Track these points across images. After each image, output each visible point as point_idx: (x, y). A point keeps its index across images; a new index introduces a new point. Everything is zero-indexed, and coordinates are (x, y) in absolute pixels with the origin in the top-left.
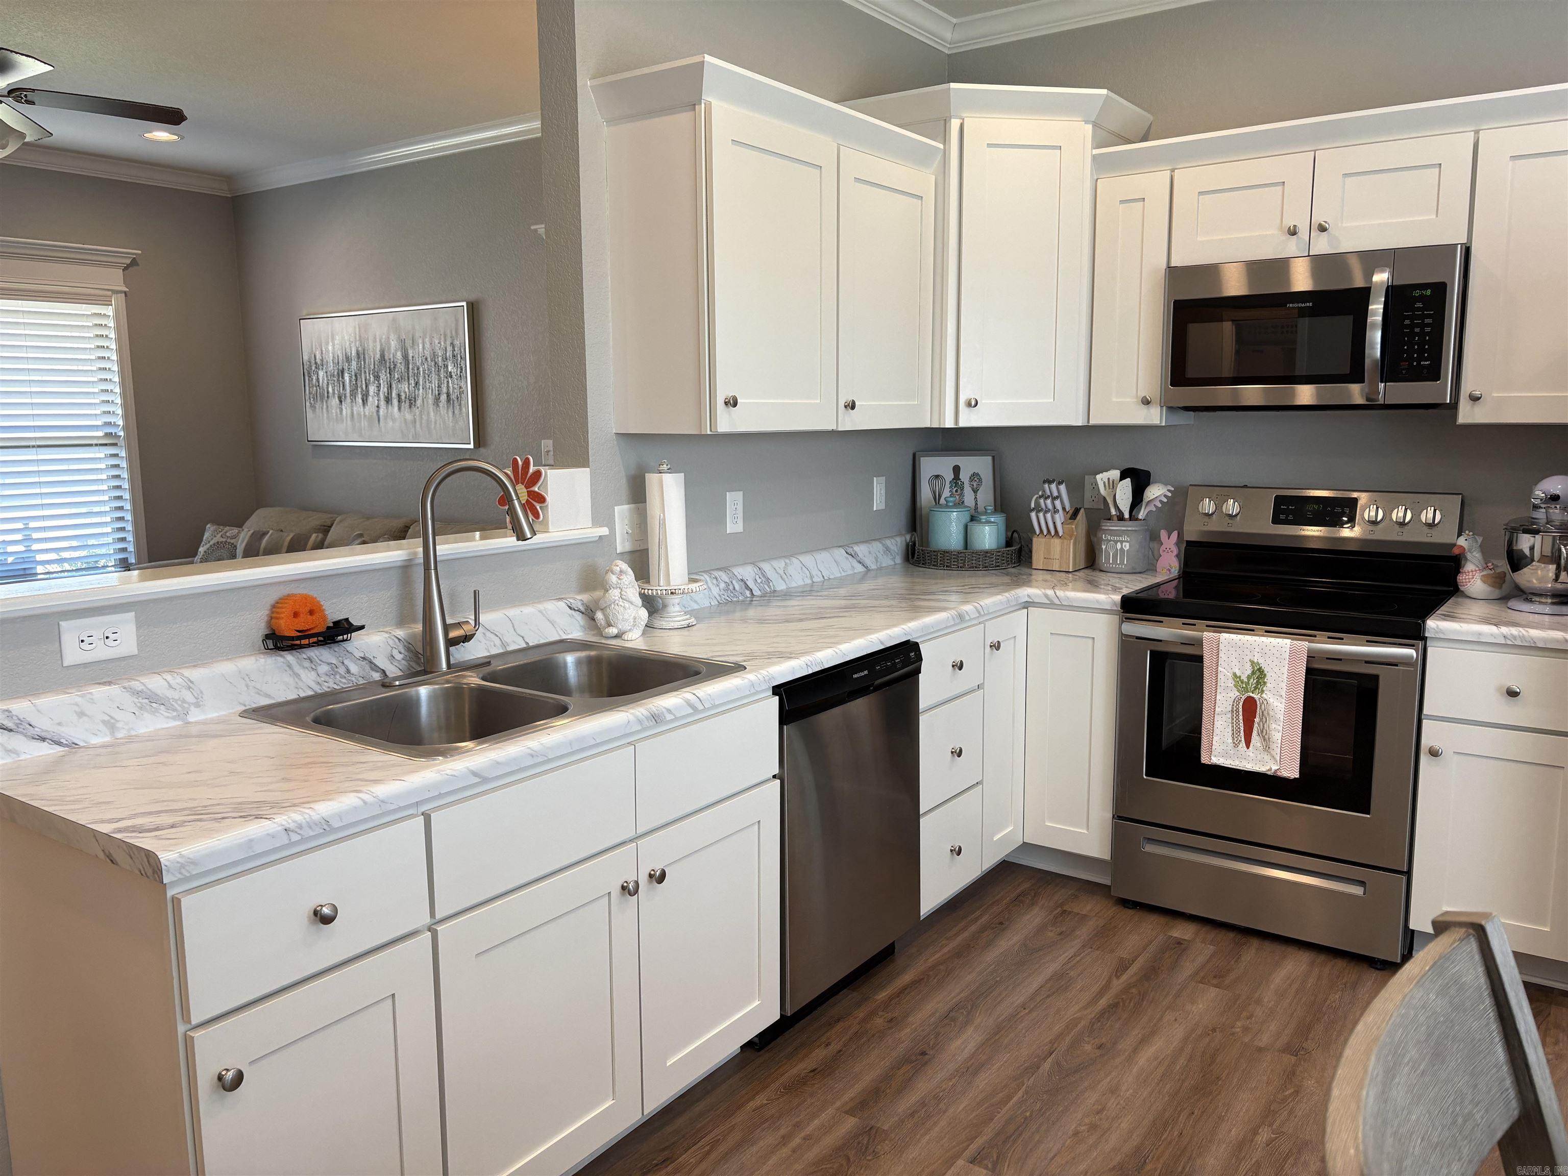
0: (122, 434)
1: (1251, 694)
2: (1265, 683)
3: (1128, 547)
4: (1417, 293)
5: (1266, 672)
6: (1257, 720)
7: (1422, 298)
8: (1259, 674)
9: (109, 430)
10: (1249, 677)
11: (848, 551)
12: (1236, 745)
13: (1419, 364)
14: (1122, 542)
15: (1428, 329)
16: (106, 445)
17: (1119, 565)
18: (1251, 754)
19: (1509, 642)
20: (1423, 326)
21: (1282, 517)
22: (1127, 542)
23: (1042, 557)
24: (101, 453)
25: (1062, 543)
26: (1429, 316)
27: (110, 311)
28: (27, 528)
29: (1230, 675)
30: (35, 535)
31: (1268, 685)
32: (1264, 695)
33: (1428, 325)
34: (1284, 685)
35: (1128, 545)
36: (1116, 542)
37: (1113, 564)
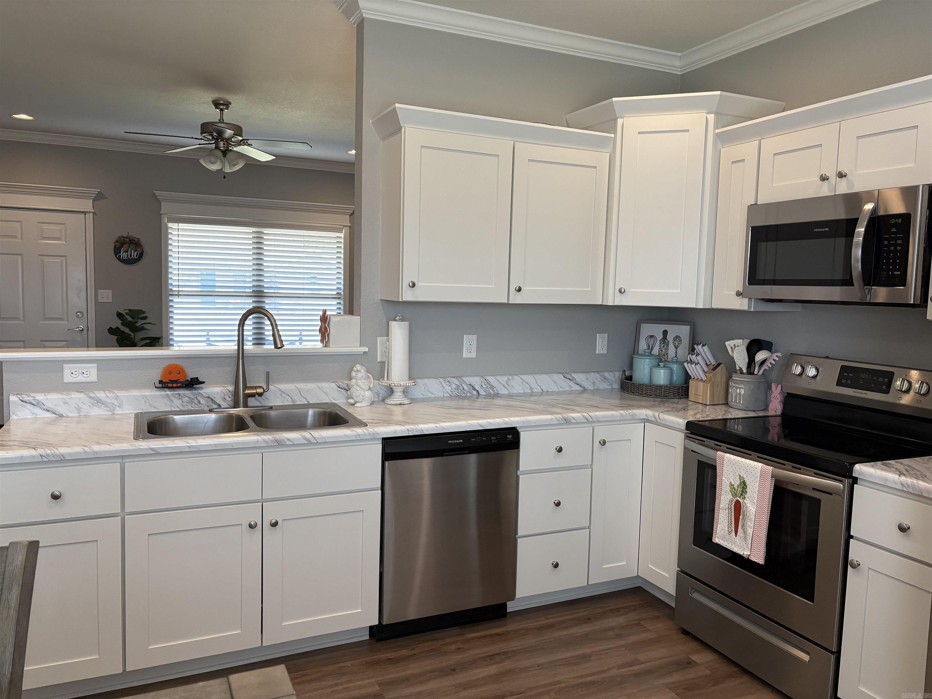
0: (342, 293)
1: (739, 499)
2: (746, 492)
3: (743, 392)
4: (893, 221)
5: (747, 485)
6: (741, 517)
7: (896, 225)
8: (744, 485)
9: (338, 291)
10: (738, 486)
11: (566, 376)
12: (730, 533)
13: (893, 273)
14: (740, 388)
15: (899, 248)
16: (336, 298)
18: (738, 541)
20: (896, 245)
21: (844, 381)
22: (743, 388)
23: (693, 394)
24: (334, 302)
25: (704, 385)
26: (899, 238)
27: (342, 235)
28: (301, 335)
29: (728, 483)
30: (304, 338)
31: (748, 494)
32: (745, 501)
33: (899, 245)
34: (756, 495)
35: (743, 390)
36: (737, 388)
37: (738, 403)
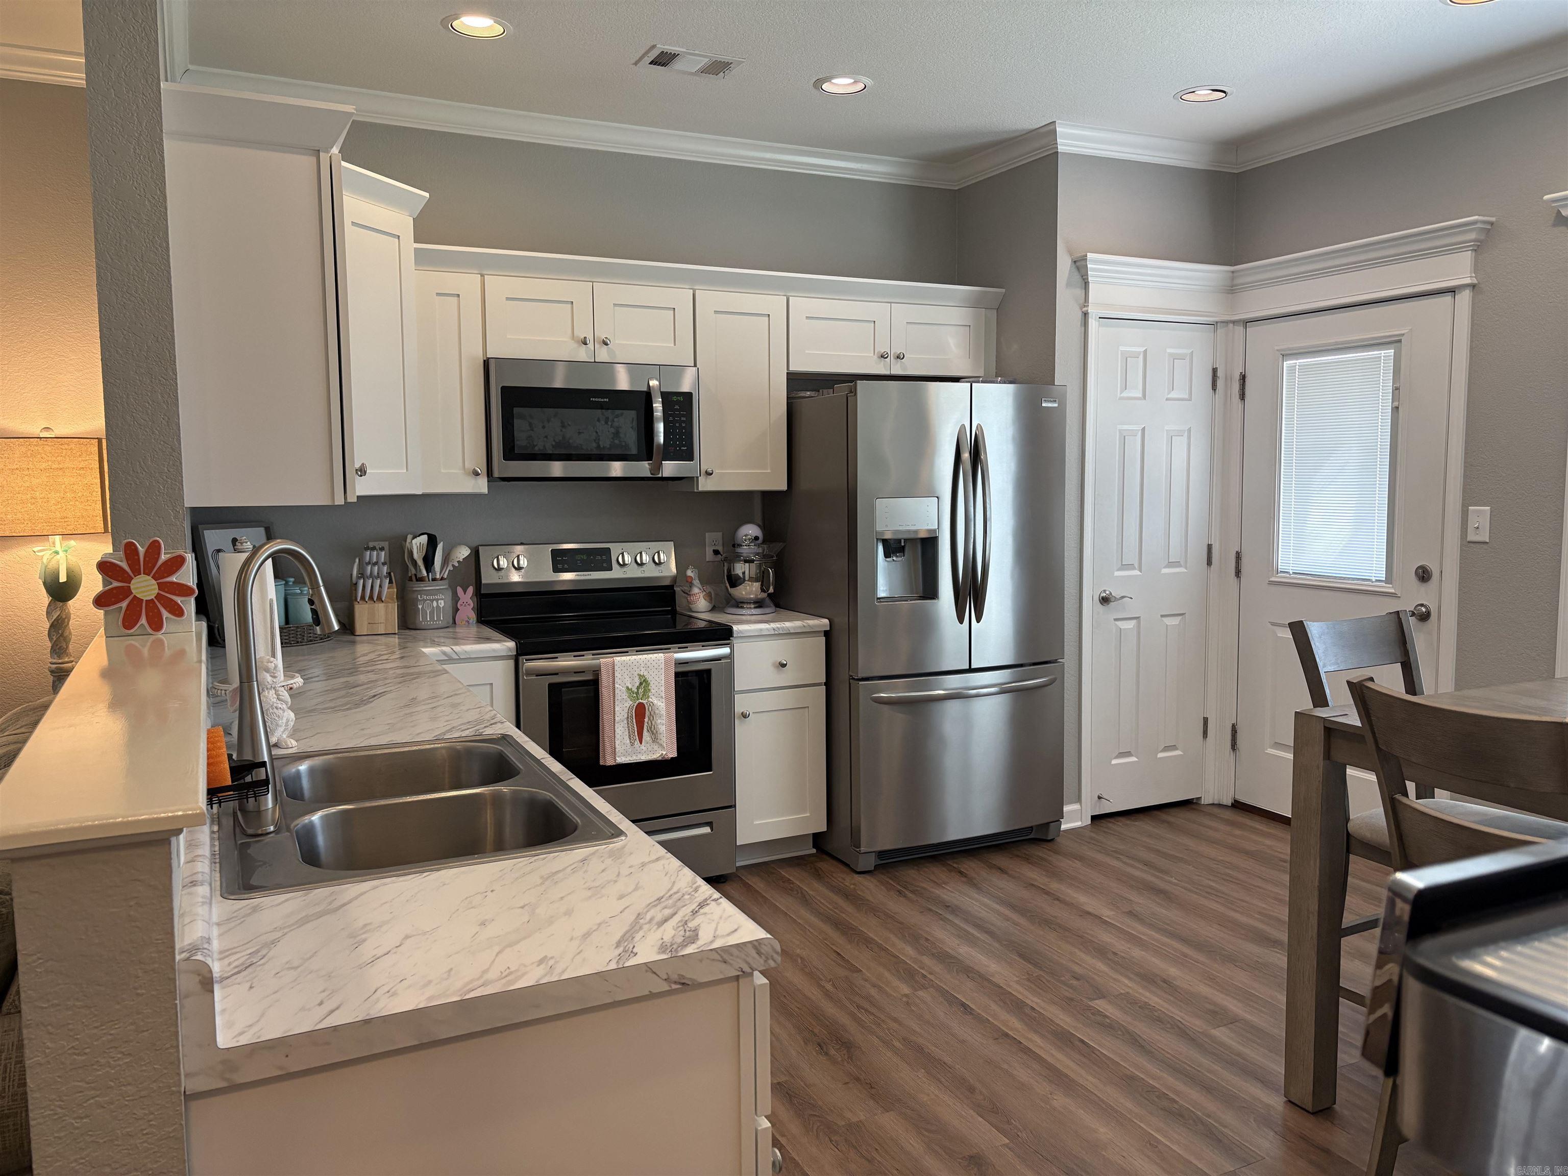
1: (641, 701)
2: (649, 690)
3: (443, 604)
4: (675, 398)
5: (649, 681)
6: (646, 720)
7: (678, 402)
8: (644, 683)
10: (638, 688)
12: (632, 744)
13: (680, 449)
14: (437, 600)
15: (684, 425)
17: (436, 621)
18: (643, 748)
19: (776, 632)
20: (681, 422)
21: (560, 566)
22: (442, 599)
23: (366, 623)
25: (387, 608)
26: (683, 416)
29: (624, 689)
31: (652, 691)
32: (650, 699)
33: (684, 422)
34: (663, 688)
35: (442, 601)
36: (432, 601)
37: (430, 621)
